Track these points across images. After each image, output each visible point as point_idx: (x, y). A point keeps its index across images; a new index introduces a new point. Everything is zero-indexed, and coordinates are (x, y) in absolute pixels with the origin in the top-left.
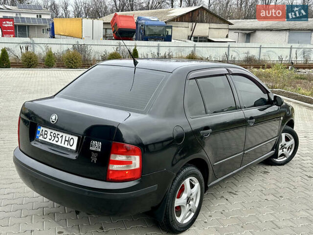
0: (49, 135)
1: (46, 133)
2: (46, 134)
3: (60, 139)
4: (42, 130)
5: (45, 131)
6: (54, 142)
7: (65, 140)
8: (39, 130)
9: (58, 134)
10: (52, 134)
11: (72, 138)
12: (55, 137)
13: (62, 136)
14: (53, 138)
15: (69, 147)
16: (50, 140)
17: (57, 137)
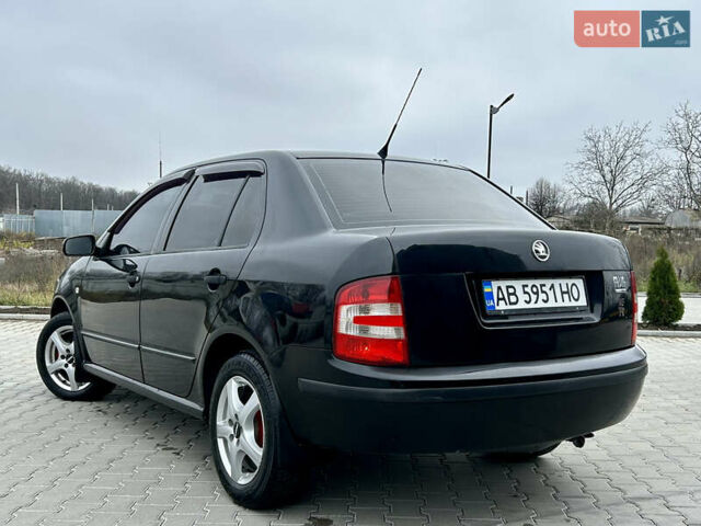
1: (511, 290)
2: (514, 294)
3: (551, 294)
4: (499, 288)
5: (508, 287)
6: (541, 305)
7: (563, 293)
8: (487, 290)
9: (542, 286)
11: (574, 284)
12: (537, 293)
13: (552, 286)
14: (534, 297)
15: (574, 303)
16: (528, 302)
17: (543, 292)
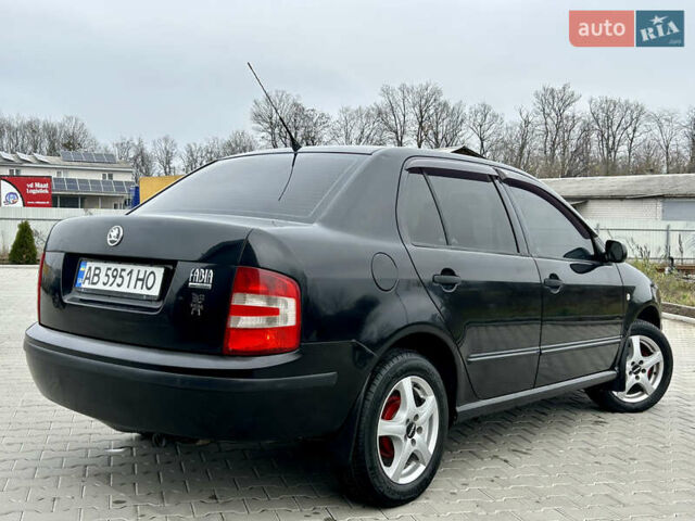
0: (102, 275)
1: (97, 272)
2: (98, 275)
3: (127, 278)
4: (90, 268)
5: (96, 268)
6: (115, 288)
7: (138, 279)
8: (82, 269)
9: (123, 270)
10: (110, 273)
11: (152, 272)
12: (115, 277)
13: (131, 272)
14: (112, 279)
15: (145, 292)
16: (105, 284)
17: (121, 276)
